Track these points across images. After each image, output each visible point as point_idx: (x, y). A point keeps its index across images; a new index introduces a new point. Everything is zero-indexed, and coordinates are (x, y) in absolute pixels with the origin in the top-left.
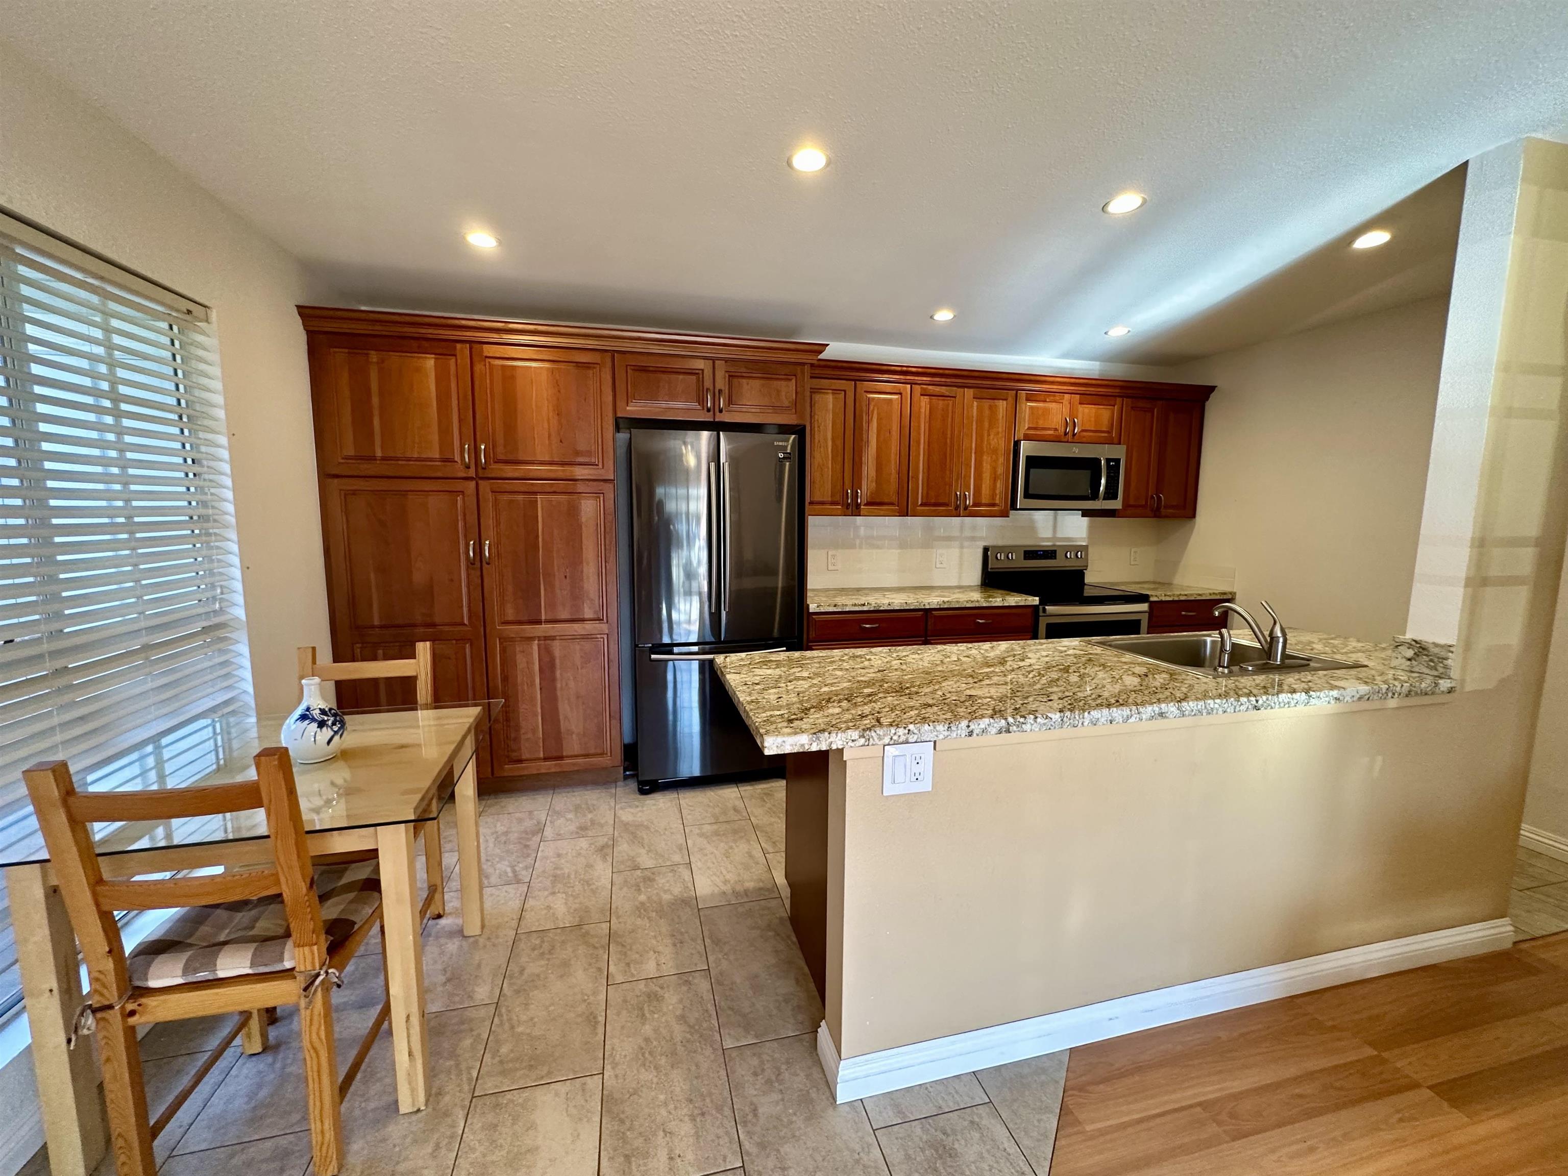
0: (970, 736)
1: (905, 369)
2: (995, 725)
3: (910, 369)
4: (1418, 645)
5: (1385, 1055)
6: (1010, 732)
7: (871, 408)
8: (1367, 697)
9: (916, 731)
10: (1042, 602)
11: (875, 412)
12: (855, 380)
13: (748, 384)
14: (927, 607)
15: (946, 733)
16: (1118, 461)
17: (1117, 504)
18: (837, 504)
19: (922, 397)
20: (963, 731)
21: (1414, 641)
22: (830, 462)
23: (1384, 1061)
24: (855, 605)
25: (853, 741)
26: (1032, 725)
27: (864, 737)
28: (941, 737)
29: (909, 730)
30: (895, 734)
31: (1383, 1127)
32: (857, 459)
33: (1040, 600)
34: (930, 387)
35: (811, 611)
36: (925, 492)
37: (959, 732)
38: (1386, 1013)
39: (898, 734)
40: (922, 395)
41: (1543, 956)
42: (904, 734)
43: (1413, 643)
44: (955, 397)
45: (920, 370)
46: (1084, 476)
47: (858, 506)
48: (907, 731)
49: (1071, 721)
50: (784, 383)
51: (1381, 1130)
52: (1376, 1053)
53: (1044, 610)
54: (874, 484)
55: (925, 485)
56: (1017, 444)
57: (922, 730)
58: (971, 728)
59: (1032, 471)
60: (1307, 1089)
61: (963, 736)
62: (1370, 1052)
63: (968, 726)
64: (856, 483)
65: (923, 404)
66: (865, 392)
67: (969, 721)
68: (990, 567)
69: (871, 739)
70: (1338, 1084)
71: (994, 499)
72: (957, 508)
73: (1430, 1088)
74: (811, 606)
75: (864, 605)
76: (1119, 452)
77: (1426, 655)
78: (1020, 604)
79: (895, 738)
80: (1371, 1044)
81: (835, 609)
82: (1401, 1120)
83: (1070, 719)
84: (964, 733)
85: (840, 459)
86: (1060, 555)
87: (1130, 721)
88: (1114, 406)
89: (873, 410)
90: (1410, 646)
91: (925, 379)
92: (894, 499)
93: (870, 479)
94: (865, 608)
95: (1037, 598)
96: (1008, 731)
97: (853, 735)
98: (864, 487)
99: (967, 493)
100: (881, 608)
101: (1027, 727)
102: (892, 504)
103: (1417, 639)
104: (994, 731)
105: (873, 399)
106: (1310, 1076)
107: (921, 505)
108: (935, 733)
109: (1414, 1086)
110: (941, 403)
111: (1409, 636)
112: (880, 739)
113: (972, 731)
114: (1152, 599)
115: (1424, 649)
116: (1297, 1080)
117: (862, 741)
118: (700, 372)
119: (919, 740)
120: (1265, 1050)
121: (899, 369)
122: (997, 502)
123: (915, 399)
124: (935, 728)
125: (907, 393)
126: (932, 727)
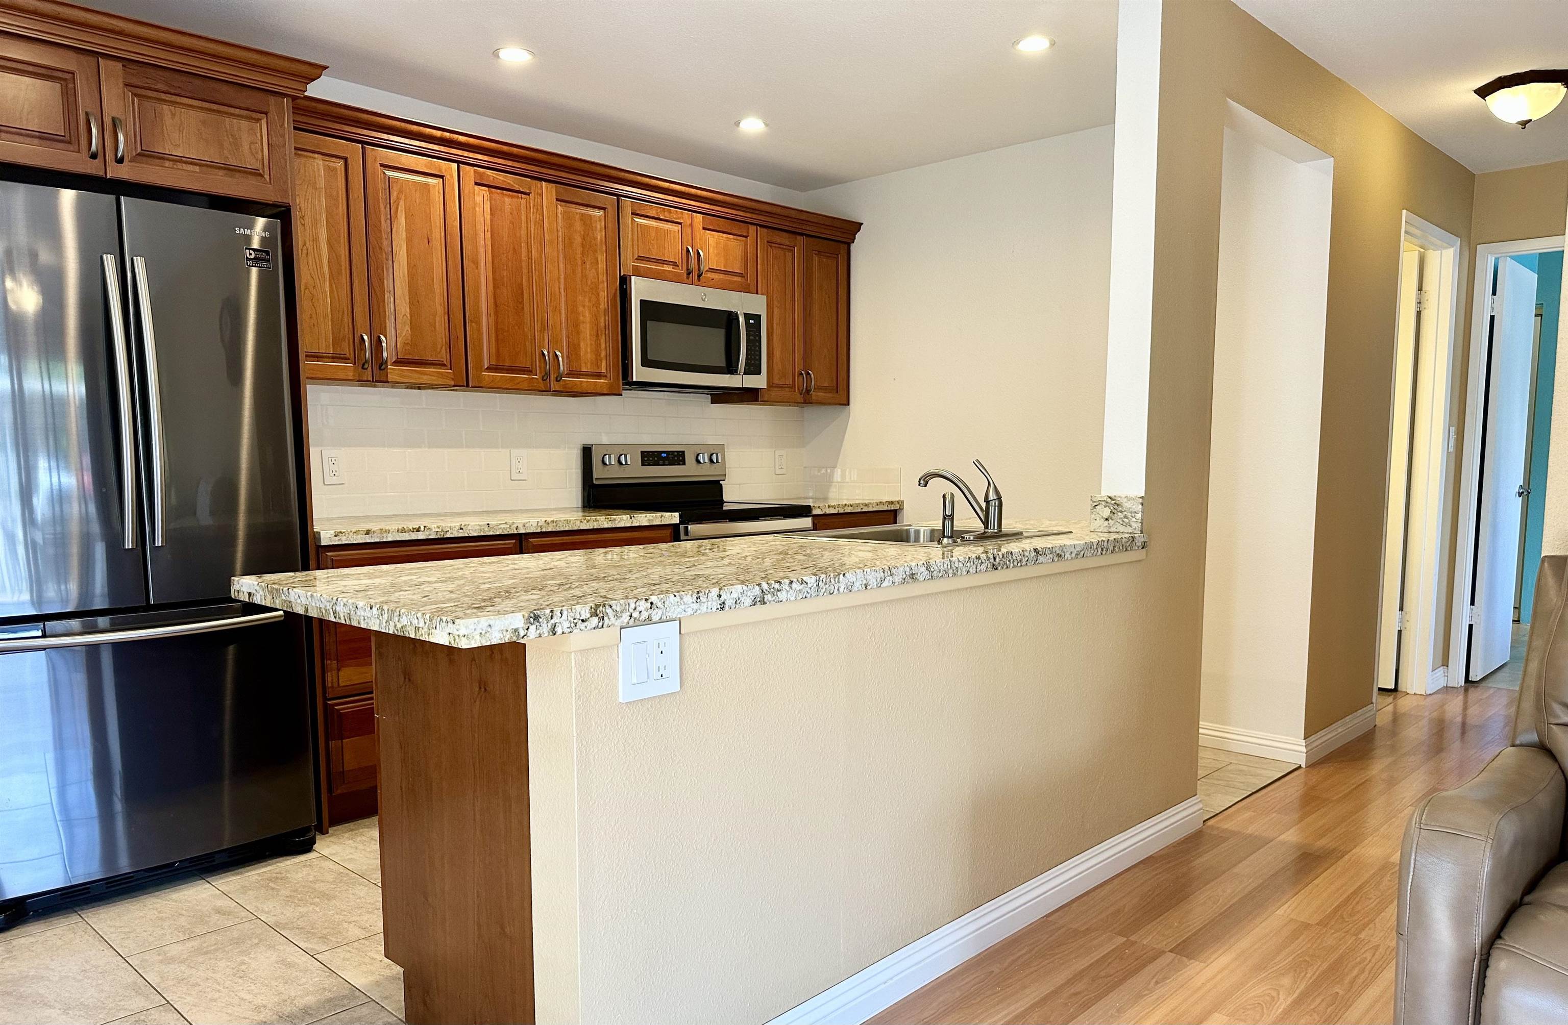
0: (722, 609)
1: (447, 135)
2: (749, 593)
3: (456, 136)
4: (1113, 502)
5: (1133, 938)
6: (765, 603)
7: (394, 194)
8: (1082, 553)
9: (659, 605)
10: (684, 520)
11: (402, 203)
12: (362, 142)
13: (173, 115)
14: (522, 531)
15: (695, 606)
16: (757, 318)
17: (758, 382)
18: (345, 359)
19: (477, 187)
20: (715, 603)
21: (1110, 497)
22: (328, 283)
23: (1134, 943)
24: (403, 531)
25: (583, 621)
26: (788, 592)
27: (597, 615)
28: (690, 612)
29: (652, 603)
30: (635, 609)
31: (1146, 992)
32: (374, 280)
33: (680, 516)
34: (489, 172)
35: (323, 543)
36: (493, 350)
37: (710, 603)
38: (1124, 906)
39: (639, 609)
40: (476, 184)
41: (1226, 827)
42: (647, 610)
43: (1109, 500)
44: (528, 194)
45: (472, 140)
46: (716, 337)
47: (382, 365)
48: (649, 605)
49: (827, 586)
50: (244, 124)
51: (1146, 995)
52: (1125, 939)
53: (686, 532)
54: (408, 328)
55: (493, 336)
56: (625, 281)
57: (667, 603)
58: (722, 598)
59: (650, 324)
60: (1080, 986)
61: (714, 610)
62: (1121, 940)
63: (720, 596)
64: (376, 327)
65: (479, 199)
66: (382, 165)
67: (720, 589)
68: (595, 476)
69: (606, 618)
70: (1103, 974)
71: (599, 366)
72: (545, 377)
73: (1171, 951)
74: (323, 535)
75: (418, 530)
76: (755, 304)
77: (1121, 512)
78: (655, 523)
79: (635, 615)
80: (1120, 934)
81: (368, 539)
82: (1157, 983)
83: (826, 584)
84: (716, 604)
85: (344, 279)
86: (689, 458)
87: (885, 584)
88: (746, 237)
89: (398, 198)
90: (1107, 505)
91: (480, 157)
92: (444, 356)
93: (399, 317)
94: (421, 536)
95: (677, 514)
96: (763, 602)
97: (583, 612)
98: (391, 330)
99: (558, 353)
100: (448, 535)
101: (782, 596)
102: (443, 365)
103: (1112, 495)
104: (748, 601)
105: (397, 180)
106: (1079, 976)
107: (489, 369)
108: (683, 607)
109: (1162, 953)
110: (508, 201)
111: (1105, 493)
112: (617, 616)
113: (724, 603)
114: (816, 512)
115: (1118, 505)
116: (1069, 982)
117: (595, 621)
118: (68, 76)
119: (664, 618)
120: (1036, 968)
121: (438, 133)
122: (604, 370)
123: (466, 190)
124: (681, 599)
125: (452, 177)
126: (678, 599)
